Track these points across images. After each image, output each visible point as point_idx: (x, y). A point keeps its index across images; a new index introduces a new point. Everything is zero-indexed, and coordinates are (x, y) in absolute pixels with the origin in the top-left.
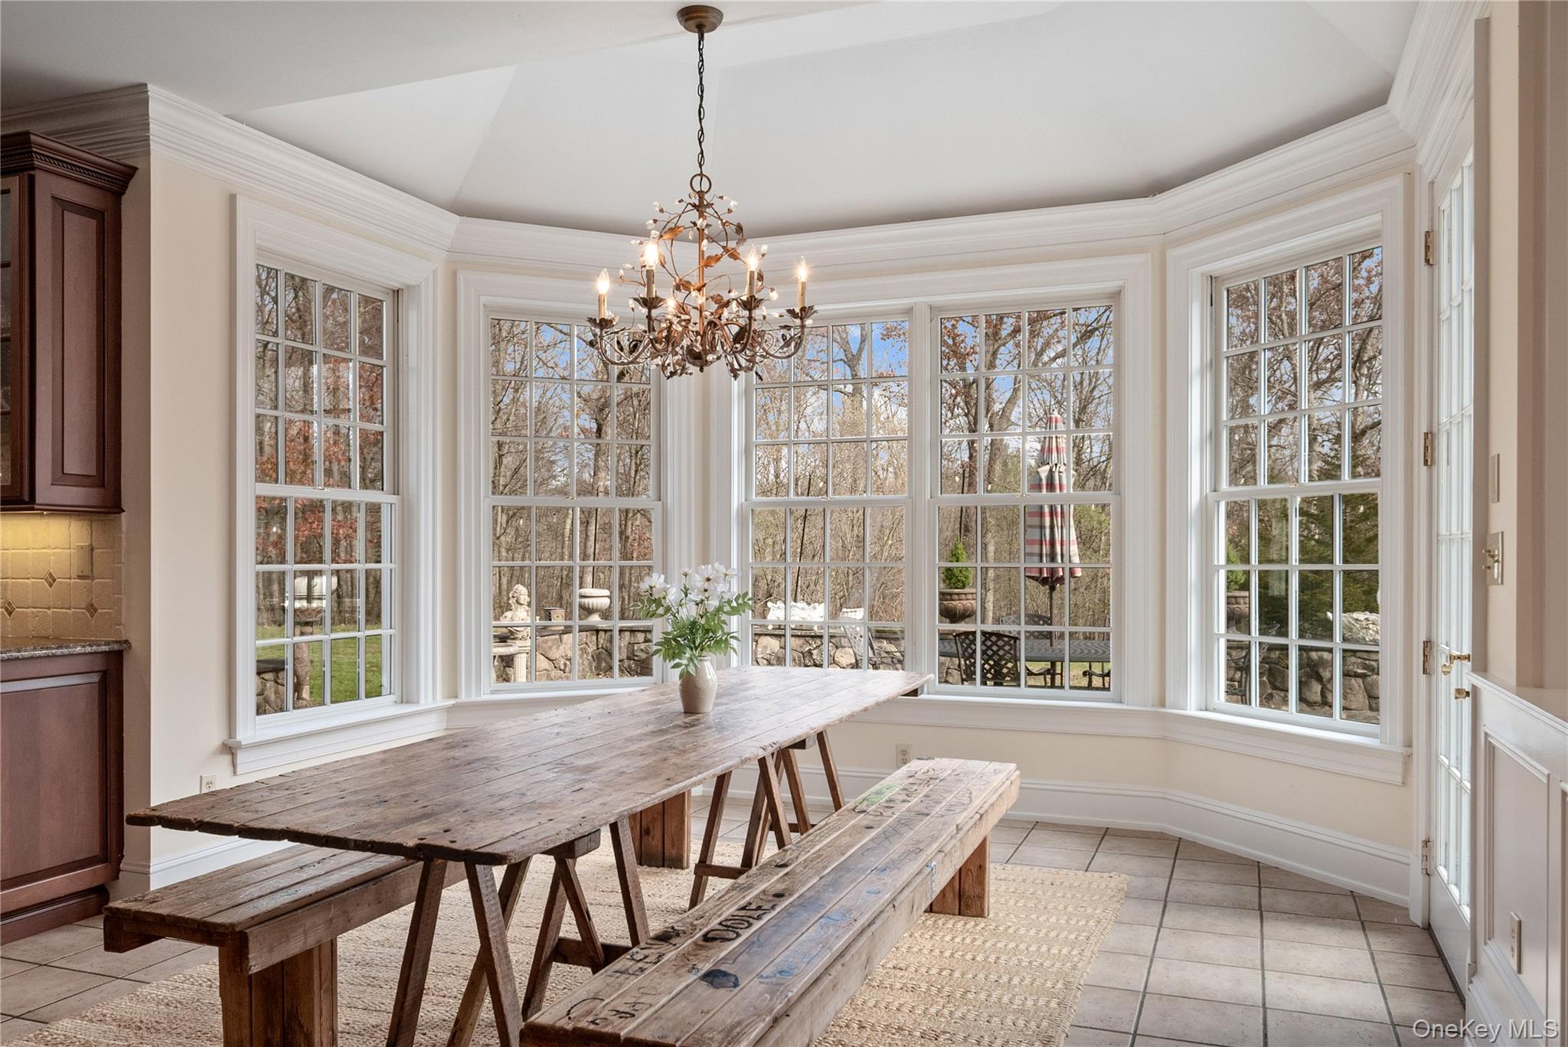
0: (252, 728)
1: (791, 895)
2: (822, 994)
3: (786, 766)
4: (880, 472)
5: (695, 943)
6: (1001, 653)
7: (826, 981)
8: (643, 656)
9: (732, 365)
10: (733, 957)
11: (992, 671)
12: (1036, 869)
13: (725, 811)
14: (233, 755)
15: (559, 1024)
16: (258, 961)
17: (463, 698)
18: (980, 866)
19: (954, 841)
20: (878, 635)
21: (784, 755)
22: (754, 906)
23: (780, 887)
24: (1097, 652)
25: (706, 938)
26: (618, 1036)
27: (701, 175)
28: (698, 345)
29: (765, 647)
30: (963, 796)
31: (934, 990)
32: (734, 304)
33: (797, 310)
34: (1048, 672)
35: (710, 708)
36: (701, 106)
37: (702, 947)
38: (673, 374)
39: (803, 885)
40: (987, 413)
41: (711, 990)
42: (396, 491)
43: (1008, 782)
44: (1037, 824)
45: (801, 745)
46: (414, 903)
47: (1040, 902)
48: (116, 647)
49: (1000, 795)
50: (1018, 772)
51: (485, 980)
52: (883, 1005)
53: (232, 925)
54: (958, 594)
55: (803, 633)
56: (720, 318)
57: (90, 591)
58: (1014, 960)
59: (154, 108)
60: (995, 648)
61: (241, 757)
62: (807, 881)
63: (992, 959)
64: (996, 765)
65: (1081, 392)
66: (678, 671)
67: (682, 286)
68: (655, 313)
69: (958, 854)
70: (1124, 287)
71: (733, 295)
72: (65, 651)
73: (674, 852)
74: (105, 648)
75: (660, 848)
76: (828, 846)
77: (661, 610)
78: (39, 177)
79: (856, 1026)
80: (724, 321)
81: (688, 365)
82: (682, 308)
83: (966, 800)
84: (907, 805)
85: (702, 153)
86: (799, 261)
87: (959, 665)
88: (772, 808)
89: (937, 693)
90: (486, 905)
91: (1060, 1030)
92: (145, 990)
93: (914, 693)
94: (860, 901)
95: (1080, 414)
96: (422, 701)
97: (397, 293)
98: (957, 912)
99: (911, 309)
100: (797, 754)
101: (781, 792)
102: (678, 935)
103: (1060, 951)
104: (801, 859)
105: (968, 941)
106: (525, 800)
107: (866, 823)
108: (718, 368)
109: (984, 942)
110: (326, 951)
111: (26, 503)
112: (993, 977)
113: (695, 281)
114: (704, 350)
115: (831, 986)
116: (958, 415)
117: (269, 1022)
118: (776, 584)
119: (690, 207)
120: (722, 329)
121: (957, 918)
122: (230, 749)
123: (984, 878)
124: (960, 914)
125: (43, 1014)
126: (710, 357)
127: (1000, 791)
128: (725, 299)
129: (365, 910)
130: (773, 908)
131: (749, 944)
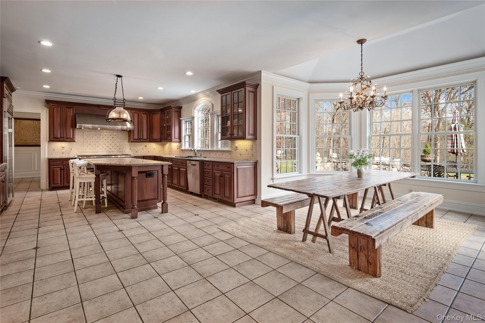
0: (276, 176)
1: (383, 213)
2: (391, 231)
3: (381, 190)
4: (404, 127)
5: (363, 218)
6: (440, 170)
7: (391, 229)
8: (345, 168)
9: (368, 108)
10: (371, 221)
11: (438, 175)
12: (448, 220)
13: (366, 200)
14: (273, 180)
15: (338, 226)
16: (284, 211)
17: (310, 173)
18: (432, 217)
19: (423, 209)
20: (404, 165)
21: (380, 187)
22: (375, 214)
23: (381, 212)
24: (469, 171)
25: (365, 217)
26: (350, 230)
27: (362, 72)
28: (361, 105)
29: (374, 167)
30: (426, 200)
31: (418, 240)
32: (369, 97)
33: (384, 97)
34: (455, 176)
35: (364, 177)
36: (362, 58)
37: (364, 219)
38: (355, 111)
39: (386, 212)
40: (437, 110)
41: (367, 226)
42: (298, 135)
43: (440, 198)
44: (450, 211)
45: (385, 185)
46: (309, 206)
47: (450, 227)
48: (256, 161)
49: (437, 201)
50: (443, 197)
51: (322, 219)
52: (405, 241)
53: (280, 205)
54: (427, 156)
55: (384, 164)
56: (366, 100)
57: (252, 152)
58: (441, 238)
59: (262, 74)
60: (438, 169)
61: (274, 180)
62: (387, 211)
63: (435, 237)
64: (437, 194)
65: (469, 103)
66: (357, 169)
67: (358, 94)
68: (352, 100)
69: (425, 211)
70: (477, 80)
71: (369, 95)
72: (250, 162)
73: (355, 206)
74: (255, 161)
75: (352, 205)
76: (392, 206)
77: (353, 157)
78: (246, 88)
79: (398, 244)
80: (367, 100)
81: (358, 109)
82: (357, 98)
83: (427, 201)
84: (411, 200)
85: (362, 67)
86: (384, 86)
87: (427, 173)
88: (378, 198)
89: (420, 178)
90: (322, 207)
91: (453, 254)
92: (263, 216)
93: (414, 177)
94: (399, 216)
95: (469, 109)
96: (303, 173)
97: (299, 99)
98: (425, 226)
99: (413, 91)
100: (383, 187)
101: (380, 195)
102: (359, 216)
103: (455, 238)
104: (385, 207)
105: (428, 232)
106: (330, 189)
107: (401, 202)
108: (366, 110)
109: (433, 233)
110: (293, 212)
111: (244, 138)
112: (435, 240)
113: (361, 93)
114: (363, 106)
115: (393, 230)
116: (428, 112)
117: (284, 223)
118: (376, 153)
119: (359, 79)
120: (367, 102)
121: (425, 227)
122: (273, 179)
123: (433, 219)
124: (426, 227)
125: (250, 217)
126: (364, 108)
127: (437, 200)
128: (367, 96)
129: (299, 206)
130: (379, 215)
131: (374, 220)
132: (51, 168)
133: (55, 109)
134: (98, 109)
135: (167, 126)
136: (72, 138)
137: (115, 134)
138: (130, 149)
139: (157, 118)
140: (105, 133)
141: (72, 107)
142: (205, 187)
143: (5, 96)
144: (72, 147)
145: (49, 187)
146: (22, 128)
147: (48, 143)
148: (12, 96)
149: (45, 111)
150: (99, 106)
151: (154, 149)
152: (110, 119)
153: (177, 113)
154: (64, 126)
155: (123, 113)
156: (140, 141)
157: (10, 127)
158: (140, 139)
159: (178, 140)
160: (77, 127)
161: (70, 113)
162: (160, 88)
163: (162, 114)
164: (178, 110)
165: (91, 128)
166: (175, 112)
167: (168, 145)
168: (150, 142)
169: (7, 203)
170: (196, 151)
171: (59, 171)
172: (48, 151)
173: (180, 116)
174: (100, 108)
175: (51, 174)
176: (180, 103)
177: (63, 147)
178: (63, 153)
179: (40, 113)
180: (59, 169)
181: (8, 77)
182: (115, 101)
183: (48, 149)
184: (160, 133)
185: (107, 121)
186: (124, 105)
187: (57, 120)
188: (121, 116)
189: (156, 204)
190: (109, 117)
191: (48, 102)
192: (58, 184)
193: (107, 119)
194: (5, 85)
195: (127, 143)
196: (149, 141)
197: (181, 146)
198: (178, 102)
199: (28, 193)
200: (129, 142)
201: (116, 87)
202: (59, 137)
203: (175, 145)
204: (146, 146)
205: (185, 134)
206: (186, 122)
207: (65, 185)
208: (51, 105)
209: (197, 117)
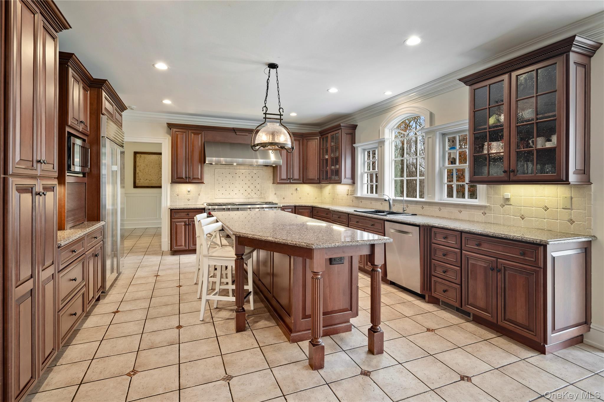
57: (570, 214)
78: (571, 54)
111: (564, 181)
132: (173, 223)
133: (179, 136)
134: (232, 134)
135: (332, 158)
136: (200, 178)
137: (255, 171)
138: (275, 194)
139: (315, 146)
140: (242, 170)
141: (200, 133)
142: (436, 282)
143: (104, 111)
144: (200, 191)
145: (171, 250)
146: (147, 165)
147: (171, 185)
148: (123, 116)
149: (167, 140)
150: (235, 131)
151: (308, 194)
152: (258, 145)
153: (348, 136)
154: (190, 160)
155: (279, 133)
156: (289, 182)
157: (114, 163)
158: (290, 179)
159: (350, 181)
160: (207, 162)
161: (198, 141)
162: (333, 90)
163: (321, 139)
164: (350, 131)
165: (224, 163)
166: (347, 134)
167: (328, 188)
168: (304, 183)
169: (106, 288)
170: (391, 202)
171: (183, 227)
172: (171, 197)
173: (353, 141)
174: (236, 133)
175: (173, 231)
176: (353, 118)
177: (189, 192)
178: (189, 200)
179: (161, 143)
180: (183, 223)
181: (107, 80)
182: (266, 111)
183: (171, 194)
184: (319, 169)
185: (252, 149)
186: (281, 119)
187: (182, 153)
188: (276, 140)
189: (349, 322)
190: (256, 142)
191: (170, 126)
192: (181, 246)
193: (253, 146)
194: (104, 93)
195: (271, 185)
196: (301, 182)
197: (354, 191)
198: (350, 118)
199: (146, 257)
200: (273, 183)
201: (268, 87)
202: (184, 177)
203: (342, 189)
204: (297, 189)
205: (362, 171)
206: (364, 150)
207: (190, 248)
208: (174, 130)
209: (388, 141)
